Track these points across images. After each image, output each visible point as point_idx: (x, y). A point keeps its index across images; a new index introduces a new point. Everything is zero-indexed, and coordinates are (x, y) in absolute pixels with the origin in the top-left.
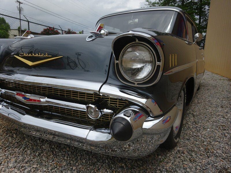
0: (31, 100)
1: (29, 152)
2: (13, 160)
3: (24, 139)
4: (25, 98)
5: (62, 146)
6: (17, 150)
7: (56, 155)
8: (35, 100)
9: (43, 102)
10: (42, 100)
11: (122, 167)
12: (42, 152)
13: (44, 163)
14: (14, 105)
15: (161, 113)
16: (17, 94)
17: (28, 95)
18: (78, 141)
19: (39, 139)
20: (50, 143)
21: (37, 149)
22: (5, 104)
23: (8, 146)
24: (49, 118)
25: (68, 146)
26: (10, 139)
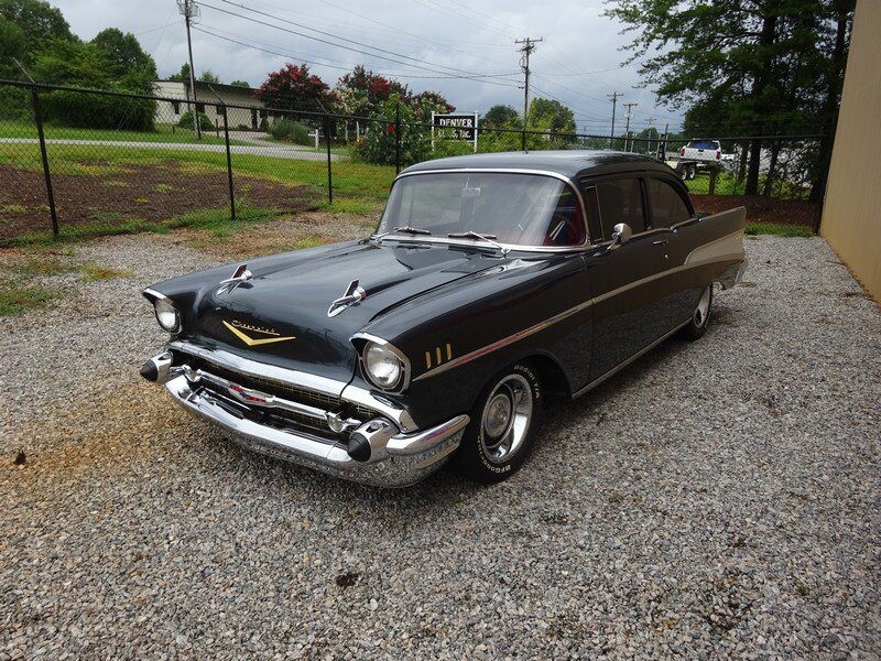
0: (252, 398)
1: (250, 478)
2: (228, 488)
3: (240, 456)
4: (244, 395)
5: (304, 472)
6: (231, 474)
7: (292, 485)
8: (258, 400)
9: (270, 404)
10: (269, 400)
11: (392, 506)
12: (271, 479)
13: (274, 494)
14: (220, 398)
15: (415, 427)
16: (231, 387)
17: (248, 391)
18: (325, 464)
19: (266, 458)
20: (285, 465)
21: (263, 475)
22: (207, 396)
23: (216, 468)
24: (280, 426)
25: (312, 470)
26: (218, 456)
